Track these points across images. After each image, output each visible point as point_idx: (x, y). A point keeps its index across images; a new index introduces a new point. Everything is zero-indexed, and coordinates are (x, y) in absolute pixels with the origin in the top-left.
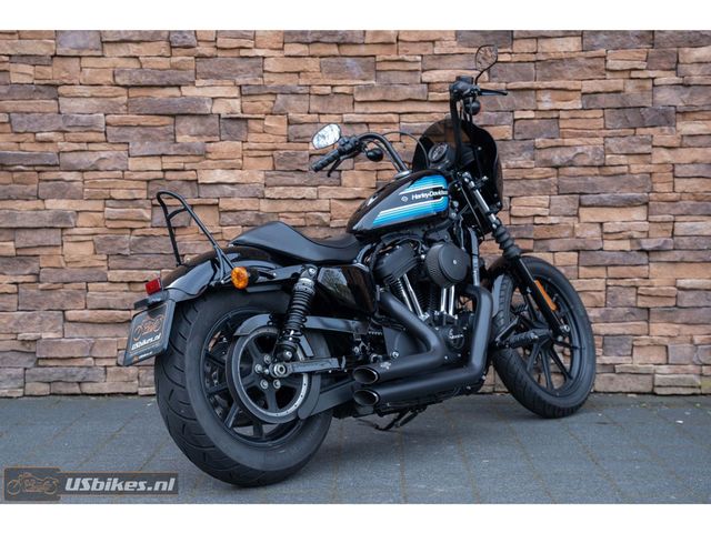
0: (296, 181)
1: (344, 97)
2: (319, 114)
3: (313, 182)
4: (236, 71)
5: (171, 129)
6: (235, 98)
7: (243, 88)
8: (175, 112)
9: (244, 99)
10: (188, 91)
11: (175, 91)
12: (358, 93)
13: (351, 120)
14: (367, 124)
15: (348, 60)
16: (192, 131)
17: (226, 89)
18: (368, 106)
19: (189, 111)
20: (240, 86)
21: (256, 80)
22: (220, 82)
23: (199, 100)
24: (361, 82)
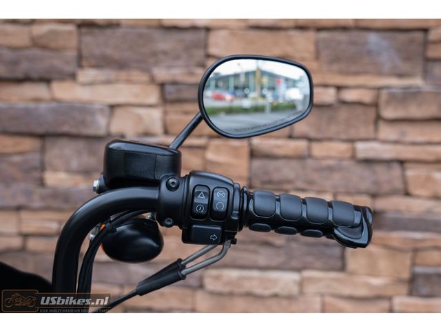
0: (262, 260)
1: (359, 110)
2: (310, 140)
3: (294, 263)
4: (154, 54)
5: (35, 159)
6: (150, 106)
7: (169, 89)
8: (40, 130)
9: (170, 108)
10: (64, 91)
11: (40, 91)
12: (388, 102)
13: (371, 155)
14: (402, 162)
15: (373, 38)
16: (75, 164)
17: (135, 89)
18: (407, 128)
19: (66, 129)
20: (162, 86)
21: (191, 74)
22: (123, 75)
23: (84, 110)
24: (394, 82)
